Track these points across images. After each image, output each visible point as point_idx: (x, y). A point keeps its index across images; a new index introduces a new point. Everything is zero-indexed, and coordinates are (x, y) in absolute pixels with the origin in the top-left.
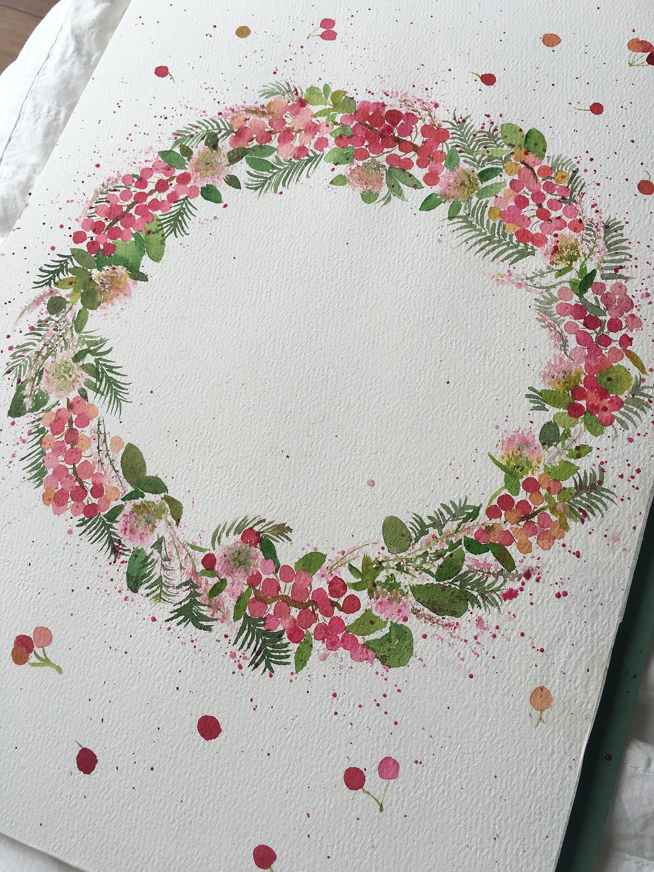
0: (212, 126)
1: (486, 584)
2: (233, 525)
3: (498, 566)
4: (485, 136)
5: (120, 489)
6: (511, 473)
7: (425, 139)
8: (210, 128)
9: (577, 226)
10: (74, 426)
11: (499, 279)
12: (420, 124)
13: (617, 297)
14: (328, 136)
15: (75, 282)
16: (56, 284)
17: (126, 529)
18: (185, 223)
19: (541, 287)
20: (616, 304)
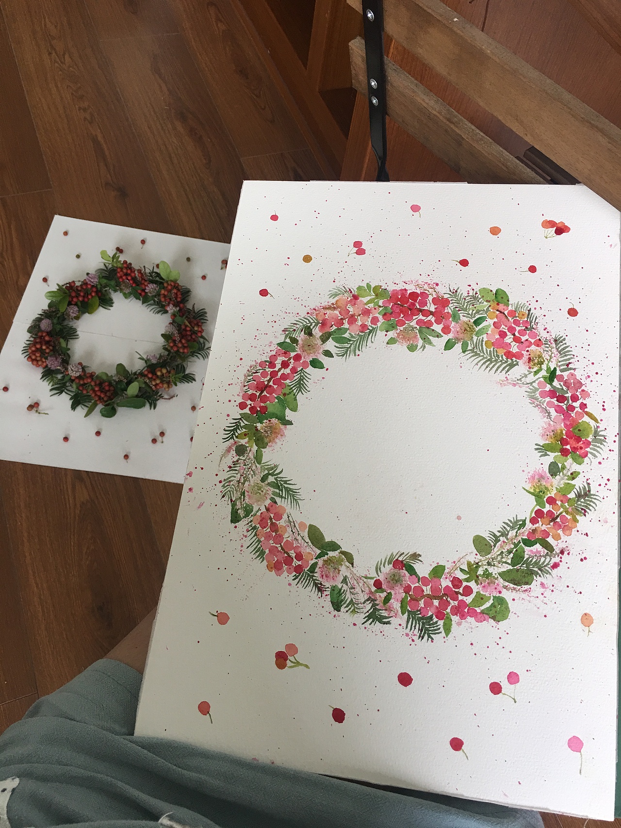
0: (306, 322)
1: (540, 563)
2: (386, 560)
3: (544, 551)
4: (471, 298)
5: (313, 553)
6: (538, 496)
7: (436, 306)
8: (305, 323)
9: (538, 343)
10: (274, 521)
11: (501, 384)
12: (430, 298)
13: (572, 381)
14: (377, 315)
15: (248, 434)
16: (237, 437)
17: (322, 576)
18: (306, 385)
19: (527, 384)
20: (572, 385)
